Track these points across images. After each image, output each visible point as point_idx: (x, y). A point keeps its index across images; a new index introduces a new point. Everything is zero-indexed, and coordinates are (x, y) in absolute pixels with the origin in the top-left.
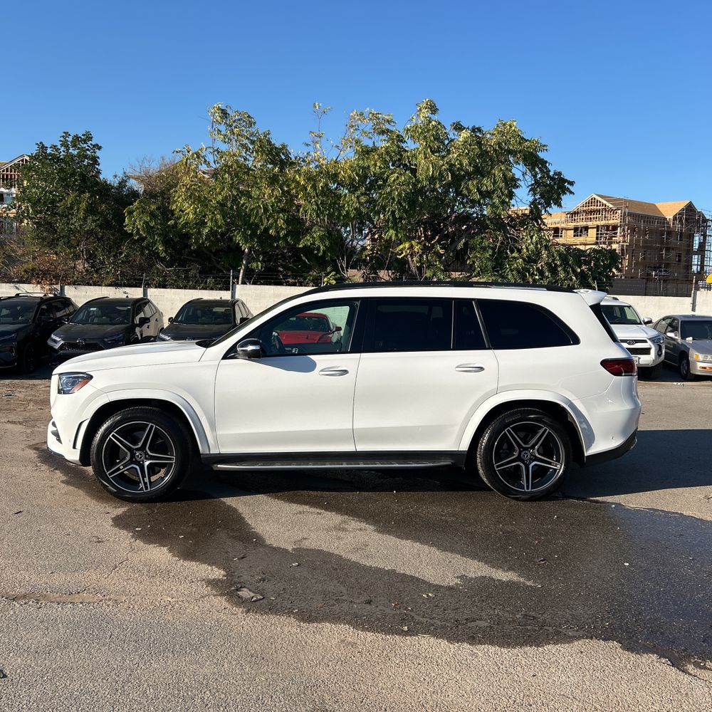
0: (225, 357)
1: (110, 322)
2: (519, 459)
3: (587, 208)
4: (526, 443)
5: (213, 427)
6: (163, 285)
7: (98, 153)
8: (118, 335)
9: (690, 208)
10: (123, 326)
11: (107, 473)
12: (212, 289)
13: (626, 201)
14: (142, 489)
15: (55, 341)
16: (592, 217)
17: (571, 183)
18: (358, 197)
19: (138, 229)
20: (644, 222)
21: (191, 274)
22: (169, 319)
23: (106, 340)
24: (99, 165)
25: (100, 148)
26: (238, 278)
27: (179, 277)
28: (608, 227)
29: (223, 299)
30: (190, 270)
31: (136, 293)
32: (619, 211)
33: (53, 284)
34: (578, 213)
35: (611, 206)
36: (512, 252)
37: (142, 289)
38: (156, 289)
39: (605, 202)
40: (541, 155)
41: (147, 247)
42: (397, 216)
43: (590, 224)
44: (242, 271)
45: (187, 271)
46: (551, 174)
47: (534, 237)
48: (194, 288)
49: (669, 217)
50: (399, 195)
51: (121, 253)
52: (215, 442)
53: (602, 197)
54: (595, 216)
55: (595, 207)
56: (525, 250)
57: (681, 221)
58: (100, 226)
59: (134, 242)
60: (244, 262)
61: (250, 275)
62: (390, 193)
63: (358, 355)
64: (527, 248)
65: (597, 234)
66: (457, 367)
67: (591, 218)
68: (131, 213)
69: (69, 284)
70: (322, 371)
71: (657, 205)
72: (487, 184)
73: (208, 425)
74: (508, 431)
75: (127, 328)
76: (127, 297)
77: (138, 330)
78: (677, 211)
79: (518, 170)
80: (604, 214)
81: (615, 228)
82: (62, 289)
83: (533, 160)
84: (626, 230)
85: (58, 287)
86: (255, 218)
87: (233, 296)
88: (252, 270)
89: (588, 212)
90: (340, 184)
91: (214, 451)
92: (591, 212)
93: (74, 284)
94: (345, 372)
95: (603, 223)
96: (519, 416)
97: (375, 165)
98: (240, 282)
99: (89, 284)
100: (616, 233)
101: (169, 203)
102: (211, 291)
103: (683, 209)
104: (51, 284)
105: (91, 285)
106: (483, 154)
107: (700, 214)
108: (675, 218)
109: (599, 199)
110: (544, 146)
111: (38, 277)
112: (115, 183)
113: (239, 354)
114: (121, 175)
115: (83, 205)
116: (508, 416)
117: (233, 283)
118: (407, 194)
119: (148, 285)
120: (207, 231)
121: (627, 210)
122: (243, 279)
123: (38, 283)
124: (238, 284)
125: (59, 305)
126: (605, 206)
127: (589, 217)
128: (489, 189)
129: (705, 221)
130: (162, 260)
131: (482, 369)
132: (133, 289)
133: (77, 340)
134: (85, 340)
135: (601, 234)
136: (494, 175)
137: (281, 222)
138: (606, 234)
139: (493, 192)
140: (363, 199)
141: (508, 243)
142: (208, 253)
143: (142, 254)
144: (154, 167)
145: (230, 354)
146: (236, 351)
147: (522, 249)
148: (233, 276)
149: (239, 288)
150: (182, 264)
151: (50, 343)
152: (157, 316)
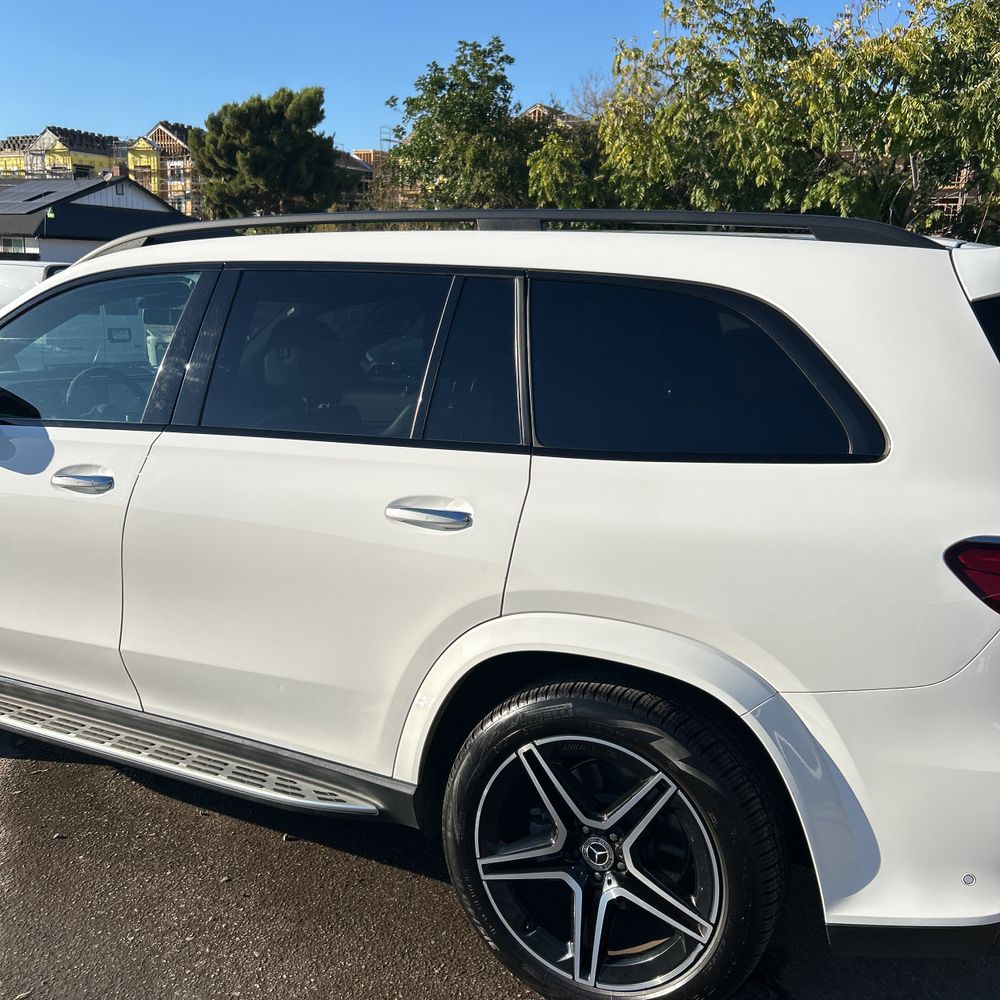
7: (508, 71)
25: (510, 60)
70: (59, 473)
74: (529, 755)
94: (108, 483)
131: (465, 520)
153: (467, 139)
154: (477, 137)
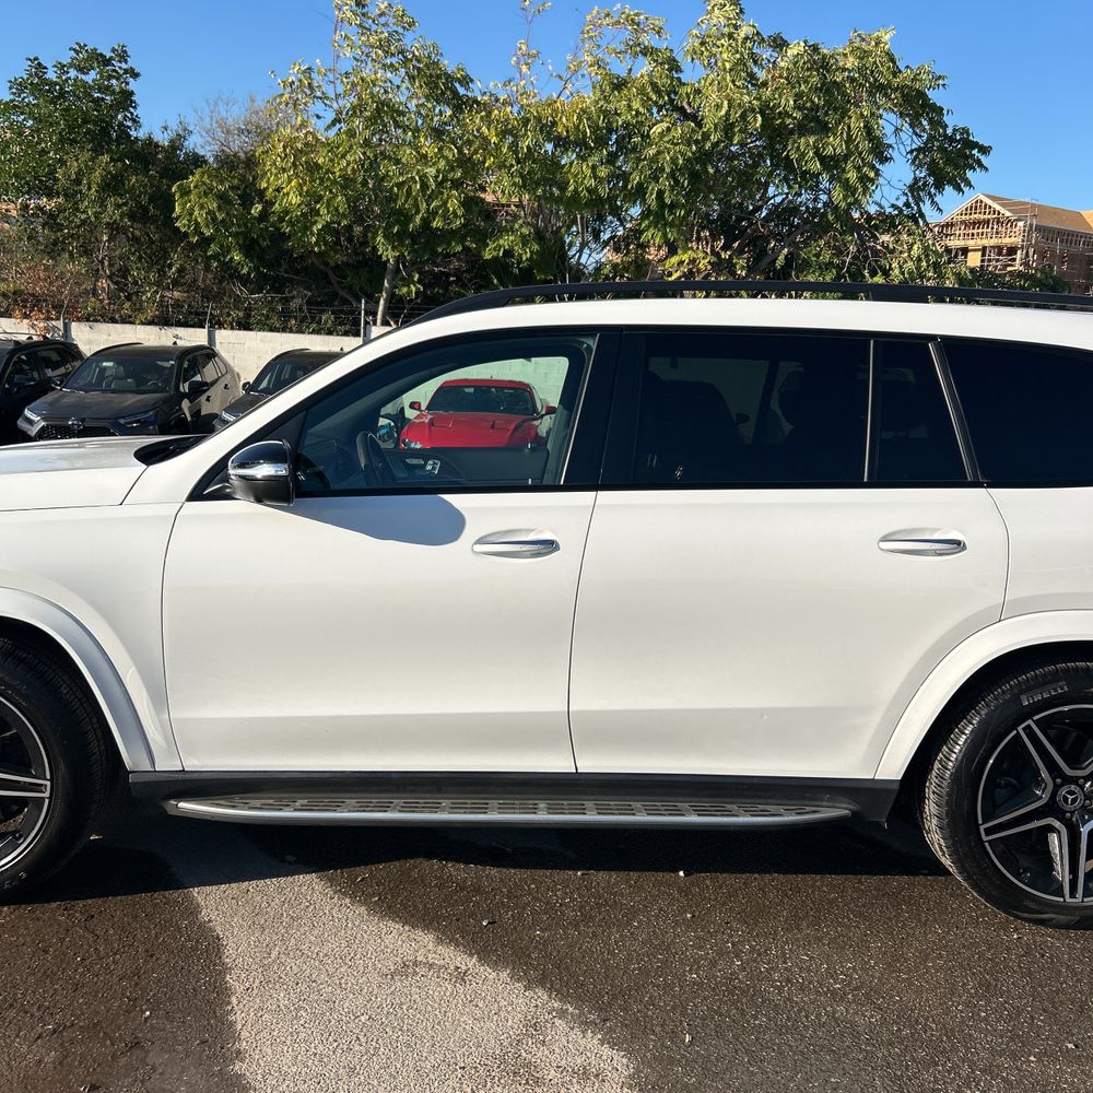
0: (197, 494)
1: (134, 388)
2: (1052, 809)
3: (968, 217)
4: (1074, 763)
5: (160, 698)
6: (245, 326)
7: (133, 85)
8: (146, 412)
10: (158, 395)
12: (330, 333)
13: (1033, 206)
15: (31, 422)
16: (975, 231)
17: (985, 150)
18: (594, 168)
19: (197, 224)
20: (1062, 241)
21: (294, 305)
22: (244, 385)
23: (122, 421)
24: (135, 108)
25: (136, 75)
26: (375, 314)
27: (273, 310)
28: (999, 249)
30: (293, 297)
31: (194, 337)
32: (1021, 224)
33: (52, 319)
34: (952, 225)
35: (1008, 214)
36: (874, 273)
37: (205, 331)
38: (230, 332)
39: (998, 208)
40: (934, 96)
41: (215, 257)
42: (668, 201)
43: (971, 243)
44: (382, 302)
45: (286, 301)
46: (949, 131)
47: (915, 247)
48: (300, 331)
50: (674, 161)
51: (170, 266)
52: (166, 738)
53: (994, 198)
54: (980, 231)
55: (982, 217)
56: (897, 271)
58: (132, 217)
59: (192, 247)
60: (386, 284)
61: (398, 308)
62: (654, 159)
63: (590, 495)
64: (901, 267)
65: (983, 261)
66: (885, 539)
67: (973, 235)
68: (185, 192)
69: (79, 320)
70: (480, 541)
72: (835, 145)
73: (145, 693)
74: (1028, 729)
75: (165, 401)
76: (175, 343)
77: (185, 404)
79: (889, 123)
80: (995, 227)
81: (1012, 251)
82: (67, 328)
83: (916, 105)
84: (1031, 253)
85: (60, 324)
86: (406, 201)
88: (401, 299)
89: (967, 224)
90: (562, 143)
91: (165, 763)
92: (975, 224)
93: (88, 320)
94: (550, 546)
95: (994, 242)
96: (1062, 688)
97: (627, 108)
98: (379, 322)
99: (113, 321)
100: (1014, 260)
101: (255, 178)
102: (327, 337)
104: (49, 319)
105: (117, 322)
106: (828, 88)
109: (989, 202)
110: (940, 77)
111: (25, 307)
112: (163, 139)
113: (232, 486)
114: (174, 126)
115: (97, 175)
116: (1029, 688)
117: (367, 323)
118: (688, 160)
119: (217, 324)
120: (320, 227)
121: (1035, 222)
122: (384, 316)
123: (26, 316)
124: (375, 324)
125: (55, 357)
126: (999, 213)
127: (971, 231)
128: (838, 151)
130: (245, 281)
131: (958, 545)
132: (191, 330)
133: (69, 419)
134: (83, 420)
135: (989, 260)
136: (849, 127)
137: (453, 204)
138: (998, 260)
139: (846, 157)
140: (603, 172)
141: (866, 257)
142: (323, 267)
143: (207, 269)
144: (236, 115)
145: (210, 487)
146: (227, 479)
147: (891, 268)
148: (365, 309)
149: (377, 331)
150: (278, 286)
151: (21, 423)
152: (227, 380)
153: (92, 159)
154: (106, 158)
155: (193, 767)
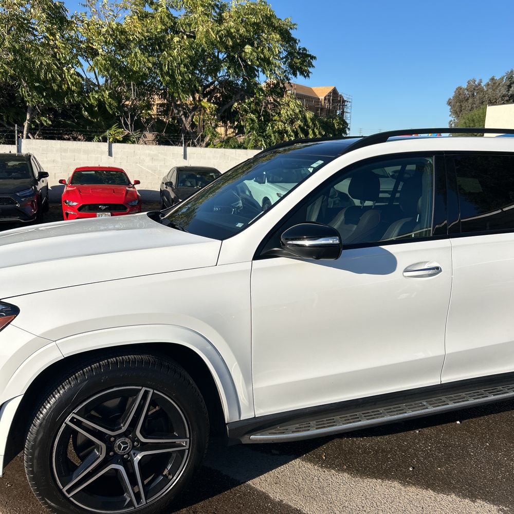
9: (335, 92)
11: (64, 490)
14: (131, 504)
17: (313, 58)
20: (306, 101)
29: (12, 153)
44: (26, 126)
49: (322, 98)
57: (329, 101)
60: (28, 117)
70: (406, 271)
71: (313, 88)
73: (241, 376)
78: (327, 94)
87: (19, 150)
91: (246, 415)
94: (437, 270)
103: (330, 93)
107: (341, 96)
108: (325, 99)
110: (294, 25)
117: (19, 137)
121: (295, 91)
122: (27, 134)
124: (22, 138)
129: (344, 101)
145: (265, 251)
148: (18, 130)
149: (24, 142)
155: (261, 414)
